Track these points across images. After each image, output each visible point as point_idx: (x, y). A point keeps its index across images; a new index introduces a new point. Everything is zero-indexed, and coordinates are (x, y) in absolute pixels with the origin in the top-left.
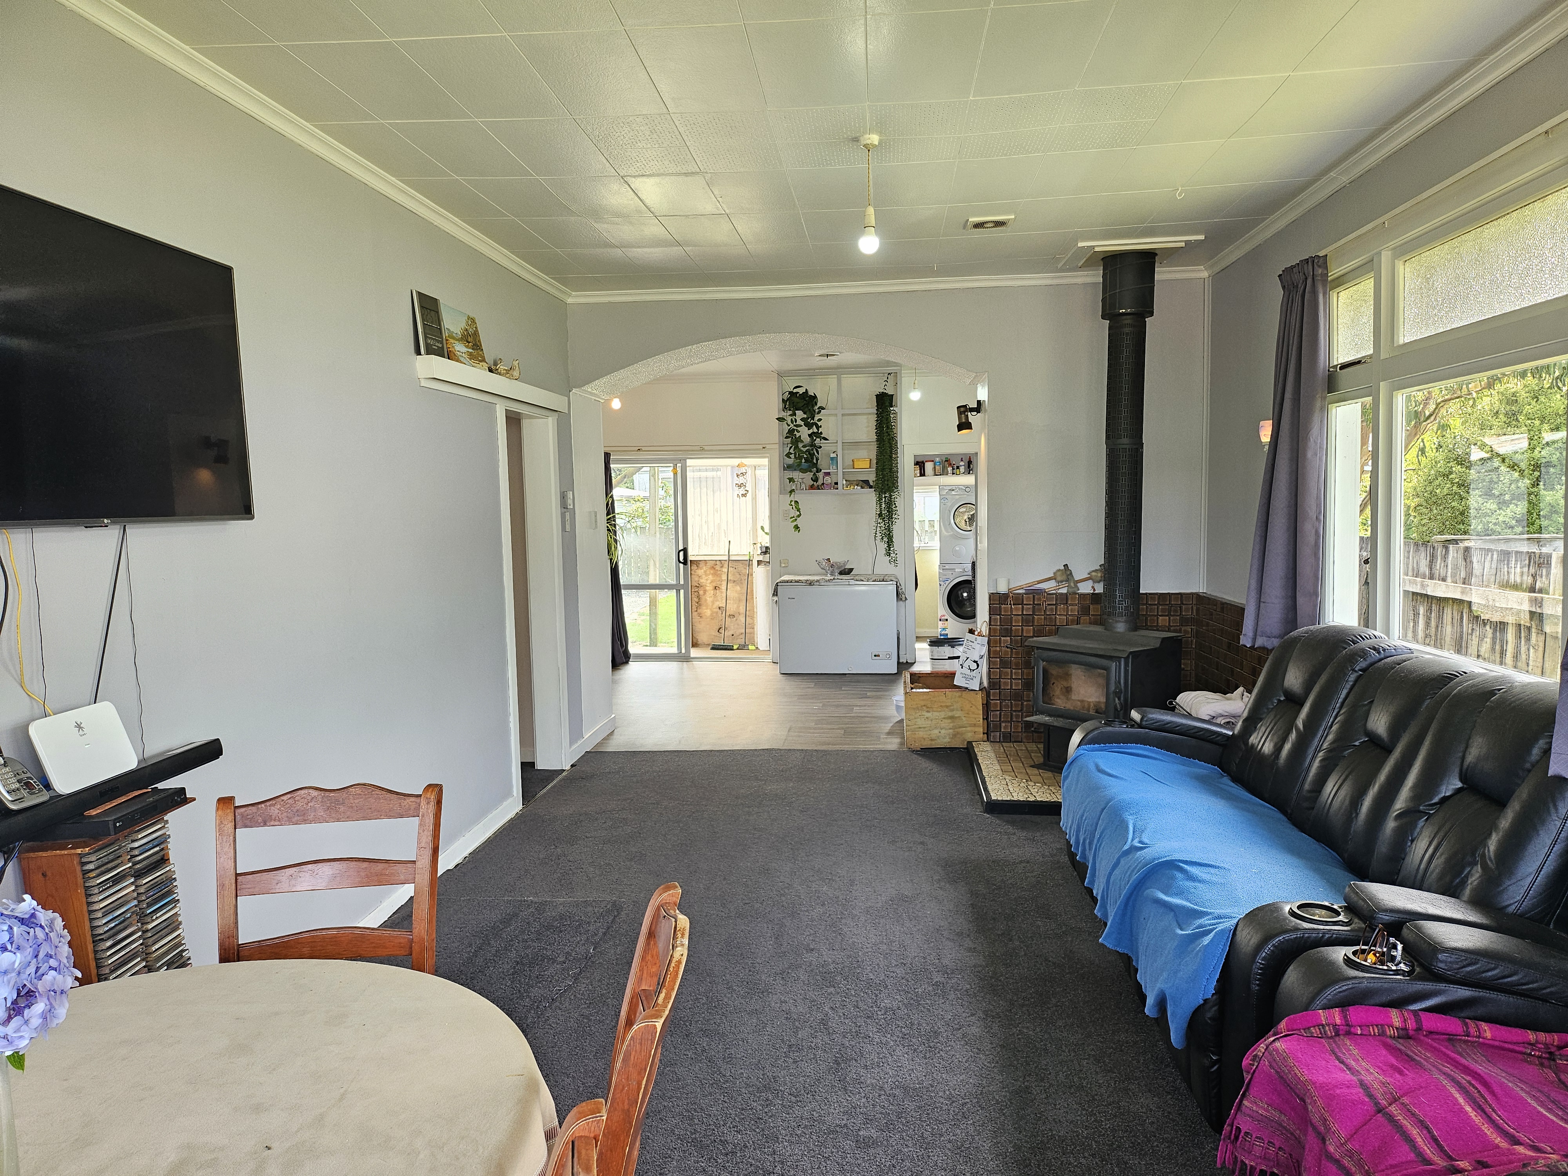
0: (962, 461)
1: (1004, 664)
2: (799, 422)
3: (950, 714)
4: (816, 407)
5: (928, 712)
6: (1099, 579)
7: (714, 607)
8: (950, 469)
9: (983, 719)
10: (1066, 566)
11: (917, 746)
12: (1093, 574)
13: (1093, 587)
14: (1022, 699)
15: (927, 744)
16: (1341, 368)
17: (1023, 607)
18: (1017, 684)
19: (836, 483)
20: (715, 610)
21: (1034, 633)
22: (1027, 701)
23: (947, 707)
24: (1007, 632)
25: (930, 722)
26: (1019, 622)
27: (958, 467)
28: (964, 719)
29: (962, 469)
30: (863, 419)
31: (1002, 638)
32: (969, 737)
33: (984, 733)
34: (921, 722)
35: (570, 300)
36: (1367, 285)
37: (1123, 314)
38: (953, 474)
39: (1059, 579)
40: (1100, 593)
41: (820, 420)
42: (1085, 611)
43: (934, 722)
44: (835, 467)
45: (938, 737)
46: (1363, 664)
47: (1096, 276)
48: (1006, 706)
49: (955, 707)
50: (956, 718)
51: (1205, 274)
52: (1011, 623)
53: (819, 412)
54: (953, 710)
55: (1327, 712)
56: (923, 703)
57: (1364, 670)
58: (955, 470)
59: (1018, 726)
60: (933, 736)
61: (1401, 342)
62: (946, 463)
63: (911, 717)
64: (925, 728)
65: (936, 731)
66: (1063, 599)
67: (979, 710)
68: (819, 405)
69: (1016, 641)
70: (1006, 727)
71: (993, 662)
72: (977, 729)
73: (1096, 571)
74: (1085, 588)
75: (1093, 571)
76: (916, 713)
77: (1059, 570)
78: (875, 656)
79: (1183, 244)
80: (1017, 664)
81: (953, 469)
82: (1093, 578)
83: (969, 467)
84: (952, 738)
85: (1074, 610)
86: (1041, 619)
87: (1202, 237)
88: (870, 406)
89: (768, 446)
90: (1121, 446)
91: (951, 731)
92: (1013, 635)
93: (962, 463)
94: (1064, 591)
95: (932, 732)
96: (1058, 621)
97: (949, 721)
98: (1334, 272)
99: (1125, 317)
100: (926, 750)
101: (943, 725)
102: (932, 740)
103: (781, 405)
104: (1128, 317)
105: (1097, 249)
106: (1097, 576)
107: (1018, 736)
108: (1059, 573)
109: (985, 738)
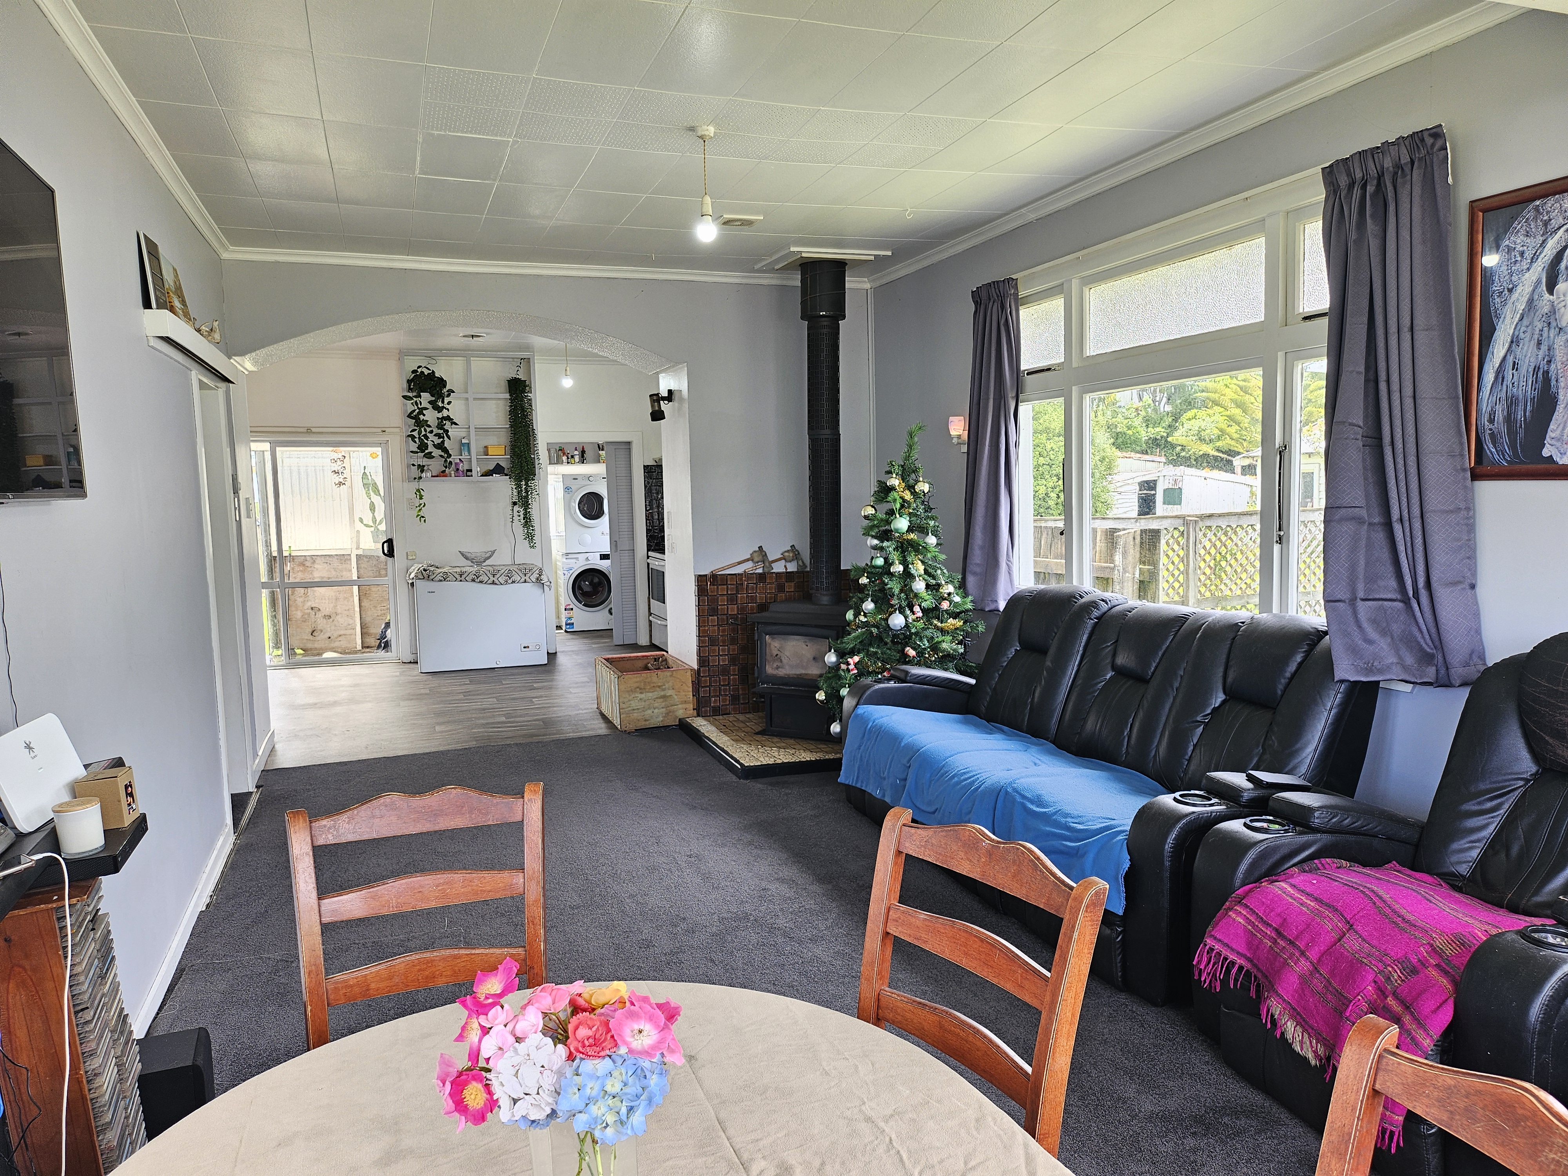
0: (576, 450)
1: (713, 642)
2: (425, 404)
3: (662, 693)
4: (445, 390)
5: (641, 693)
6: (791, 558)
7: (306, 607)
8: (565, 458)
9: (693, 695)
10: (760, 548)
11: (631, 727)
12: (787, 554)
13: (785, 566)
14: (729, 672)
15: (642, 725)
16: (1028, 374)
17: (727, 587)
18: (724, 660)
19: (471, 471)
20: (306, 611)
21: (738, 610)
22: (733, 675)
23: (659, 687)
24: (714, 611)
25: (643, 703)
26: (724, 602)
27: (572, 457)
28: (676, 697)
29: (577, 458)
30: (492, 404)
31: (710, 618)
32: (681, 714)
33: (694, 709)
34: (635, 704)
35: (225, 255)
36: (1057, 304)
37: (823, 316)
38: (568, 463)
39: (756, 559)
40: (792, 572)
41: (449, 403)
42: (781, 588)
43: (647, 703)
44: (467, 453)
45: (652, 717)
46: (1096, 613)
47: (796, 280)
48: (715, 681)
49: (667, 686)
50: (668, 697)
51: (868, 286)
52: (718, 602)
53: (449, 395)
54: (664, 690)
55: (1073, 654)
56: (636, 685)
57: (1098, 618)
58: (570, 459)
59: (726, 699)
60: (647, 717)
61: (1088, 354)
62: (560, 452)
63: (626, 700)
64: (638, 709)
65: (649, 712)
66: (762, 577)
67: (689, 687)
68: (448, 388)
69: (723, 620)
70: (715, 701)
71: (702, 640)
72: (687, 706)
73: (788, 551)
74: (779, 568)
75: (785, 552)
76: (630, 695)
77: (755, 552)
78: (525, 647)
79: (872, 258)
80: (724, 641)
81: (568, 458)
82: (786, 558)
83: (583, 456)
84: (665, 717)
85: (771, 588)
86: (744, 597)
87: (889, 253)
88: (499, 391)
89: (387, 430)
90: (824, 437)
91: (664, 710)
92: (719, 613)
93: (576, 453)
94: (760, 571)
95: (646, 713)
96: (758, 598)
97: (662, 700)
98: (1022, 293)
99: (824, 319)
100: (642, 731)
101: (656, 705)
102: (646, 720)
103: (405, 385)
104: (826, 319)
105: (804, 255)
106: (789, 556)
107: (727, 708)
108: (755, 554)
109: (695, 714)
